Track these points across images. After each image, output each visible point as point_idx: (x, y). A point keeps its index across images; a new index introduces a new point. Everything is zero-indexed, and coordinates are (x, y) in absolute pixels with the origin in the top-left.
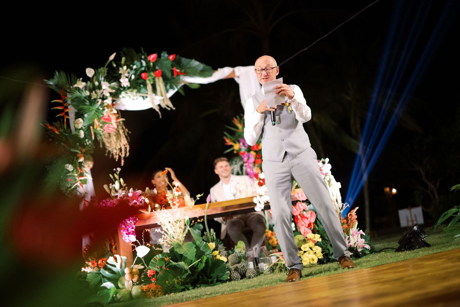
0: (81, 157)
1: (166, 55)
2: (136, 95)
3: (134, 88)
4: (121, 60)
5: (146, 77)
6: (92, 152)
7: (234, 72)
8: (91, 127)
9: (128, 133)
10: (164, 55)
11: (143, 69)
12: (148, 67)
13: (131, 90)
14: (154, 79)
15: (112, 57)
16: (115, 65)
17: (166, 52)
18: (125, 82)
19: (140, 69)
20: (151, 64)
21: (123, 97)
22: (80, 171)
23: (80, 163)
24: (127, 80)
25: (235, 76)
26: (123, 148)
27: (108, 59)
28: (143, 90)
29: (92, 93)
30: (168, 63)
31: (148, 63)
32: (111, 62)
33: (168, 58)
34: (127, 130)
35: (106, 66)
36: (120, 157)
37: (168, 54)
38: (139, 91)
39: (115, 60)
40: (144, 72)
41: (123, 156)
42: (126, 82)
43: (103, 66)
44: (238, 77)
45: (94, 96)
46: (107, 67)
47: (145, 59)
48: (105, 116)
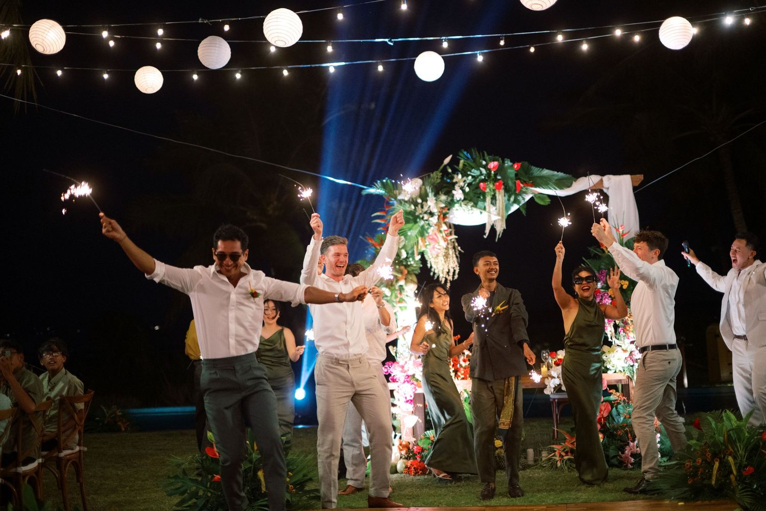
0: (402, 279)
1: (510, 164)
2: (472, 210)
3: (470, 201)
4: (458, 164)
5: (485, 188)
6: (417, 272)
7: (601, 181)
8: (415, 247)
9: (460, 252)
10: (508, 163)
11: (483, 177)
12: (489, 175)
13: (466, 202)
14: (494, 190)
15: (447, 161)
16: (450, 170)
17: (509, 160)
18: (458, 194)
19: (480, 178)
20: (493, 172)
21: (457, 210)
22: (399, 296)
23: (401, 286)
24: (460, 191)
25: (603, 187)
26: (452, 271)
27: (443, 163)
28: (480, 204)
29: (417, 207)
30: (511, 173)
31: (489, 170)
32: (445, 166)
33: (511, 168)
34: (459, 248)
35: (440, 170)
36: (446, 280)
37: (511, 162)
38: (475, 205)
39: (449, 164)
40: (484, 181)
41: (450, 278)
42: (460, 194)
43: (437, 169)
44: (608, 188)
45: (419, 211)
46: (441, 172)
47: (485, 167)
48: (431, 236)
